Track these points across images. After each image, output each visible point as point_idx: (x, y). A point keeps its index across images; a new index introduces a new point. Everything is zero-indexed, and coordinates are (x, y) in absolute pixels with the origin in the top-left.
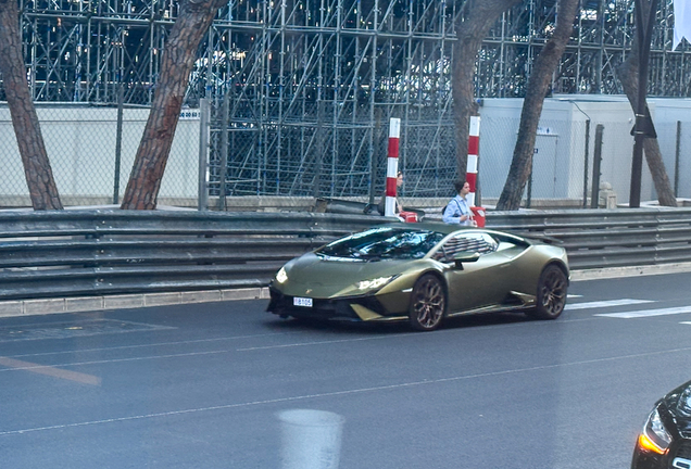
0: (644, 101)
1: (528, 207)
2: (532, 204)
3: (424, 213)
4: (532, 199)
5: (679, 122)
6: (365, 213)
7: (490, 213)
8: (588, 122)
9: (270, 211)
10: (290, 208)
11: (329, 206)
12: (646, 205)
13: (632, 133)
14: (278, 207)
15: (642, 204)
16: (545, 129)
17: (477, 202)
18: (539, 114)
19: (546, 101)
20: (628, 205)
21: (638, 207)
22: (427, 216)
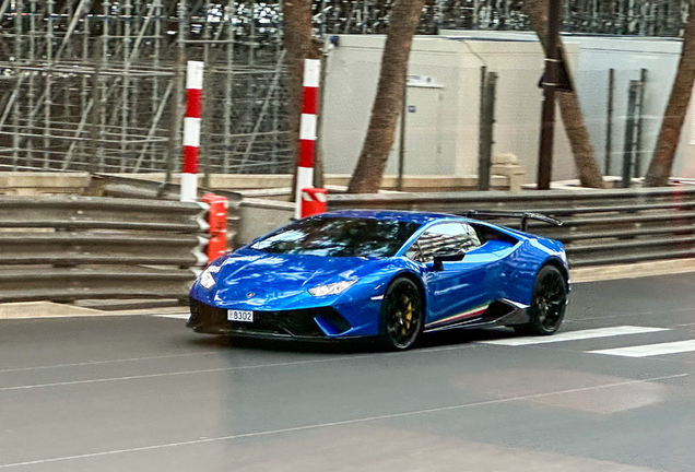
0: (559, 41)
1: (399, 188)
2: (405, 185)
3: (240, 197)
4: (405, 176)
5: (612, 71)
6: (160, 197)
7: (333, 197)
8: (484, 68)
9: (25, 195)
10: (55, 190)
11: (110, 187)
12: (559, 186)
13: (540, 85)
14: (38, 188)
15: (553, 185)
16: (425, 78)
17: (318, 181)
18: (407, 58)
19: (418, 39)
20: (535, 185)
21: (547, 188)
22: (246, 201)
